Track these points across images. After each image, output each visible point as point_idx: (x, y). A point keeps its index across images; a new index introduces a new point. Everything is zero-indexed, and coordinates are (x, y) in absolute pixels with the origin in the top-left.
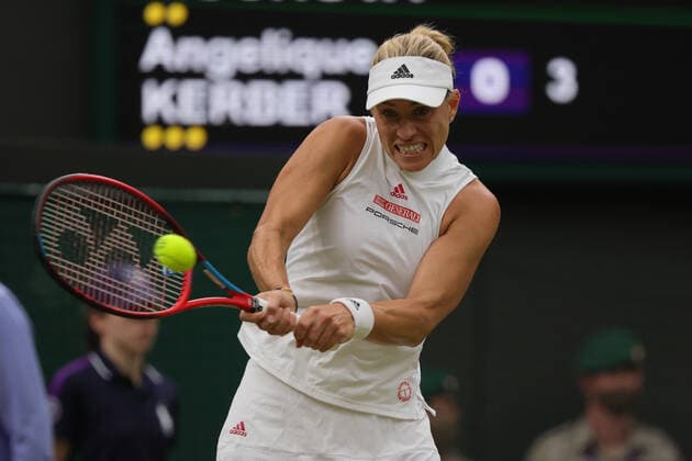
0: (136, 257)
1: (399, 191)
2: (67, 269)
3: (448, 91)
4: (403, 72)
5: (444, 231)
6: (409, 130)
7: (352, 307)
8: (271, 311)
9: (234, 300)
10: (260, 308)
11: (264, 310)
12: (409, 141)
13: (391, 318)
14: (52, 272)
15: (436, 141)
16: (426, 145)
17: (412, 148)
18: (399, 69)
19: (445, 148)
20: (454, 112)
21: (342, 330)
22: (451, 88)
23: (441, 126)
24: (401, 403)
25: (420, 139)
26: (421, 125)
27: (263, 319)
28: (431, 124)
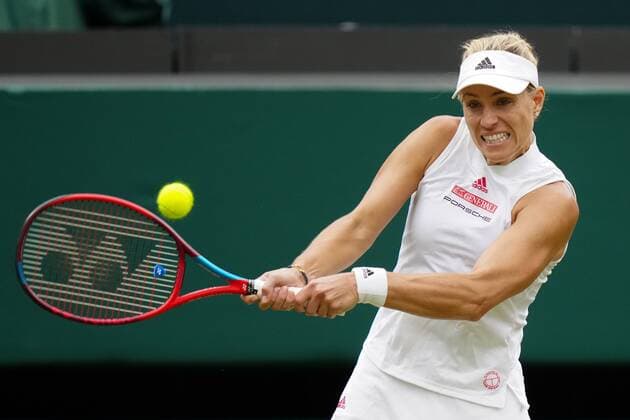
0: (124, 265)
3: (531, 85)
4: (486, 64)
5: (515, 218)
8: (265, 292)
11: (260, 293)
12: (491, 130)
16: (509, 135)
17: (495, 137)
18: (483, 62)
20: (539, 108)
22: (536, 83)
23: (523, 118)
24: (487, 391)
25: (502, 128)
26: (503, 115)
27: (259, 300)
28: (512, 114)
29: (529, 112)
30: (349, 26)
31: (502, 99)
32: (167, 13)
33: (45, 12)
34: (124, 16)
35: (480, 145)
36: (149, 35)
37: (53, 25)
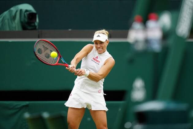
1: (97, 57)
2: (38, 55)
3: (106, 40)
4: (99, 36)
5: (105, 64)
6: (99, 46)
7: (86, 71)
8: (71, 68)
9: (65, 65)
10: (69, 67)
11: (70, 68)
12: (99, 48)
13: (93, 75)
14: (36, 55)
15: (104, 48)
16: (102, 49)
19: (106, 50)
20: (108, 44)
21: (83, 73)
22: (107, 39)
23: (105, 46)
24: (99, 93)
25: (101, 47)
26: (101, 45)
27: (69, 69)
28: (103, 45)
29: (106, 45)
30: (70, 30)
31: (101, 43)
32: (37, 27)
33: (15, 27)
34: (29, 28)
35: (97, 51)
36: (34, 31)
37: (17, 30)
